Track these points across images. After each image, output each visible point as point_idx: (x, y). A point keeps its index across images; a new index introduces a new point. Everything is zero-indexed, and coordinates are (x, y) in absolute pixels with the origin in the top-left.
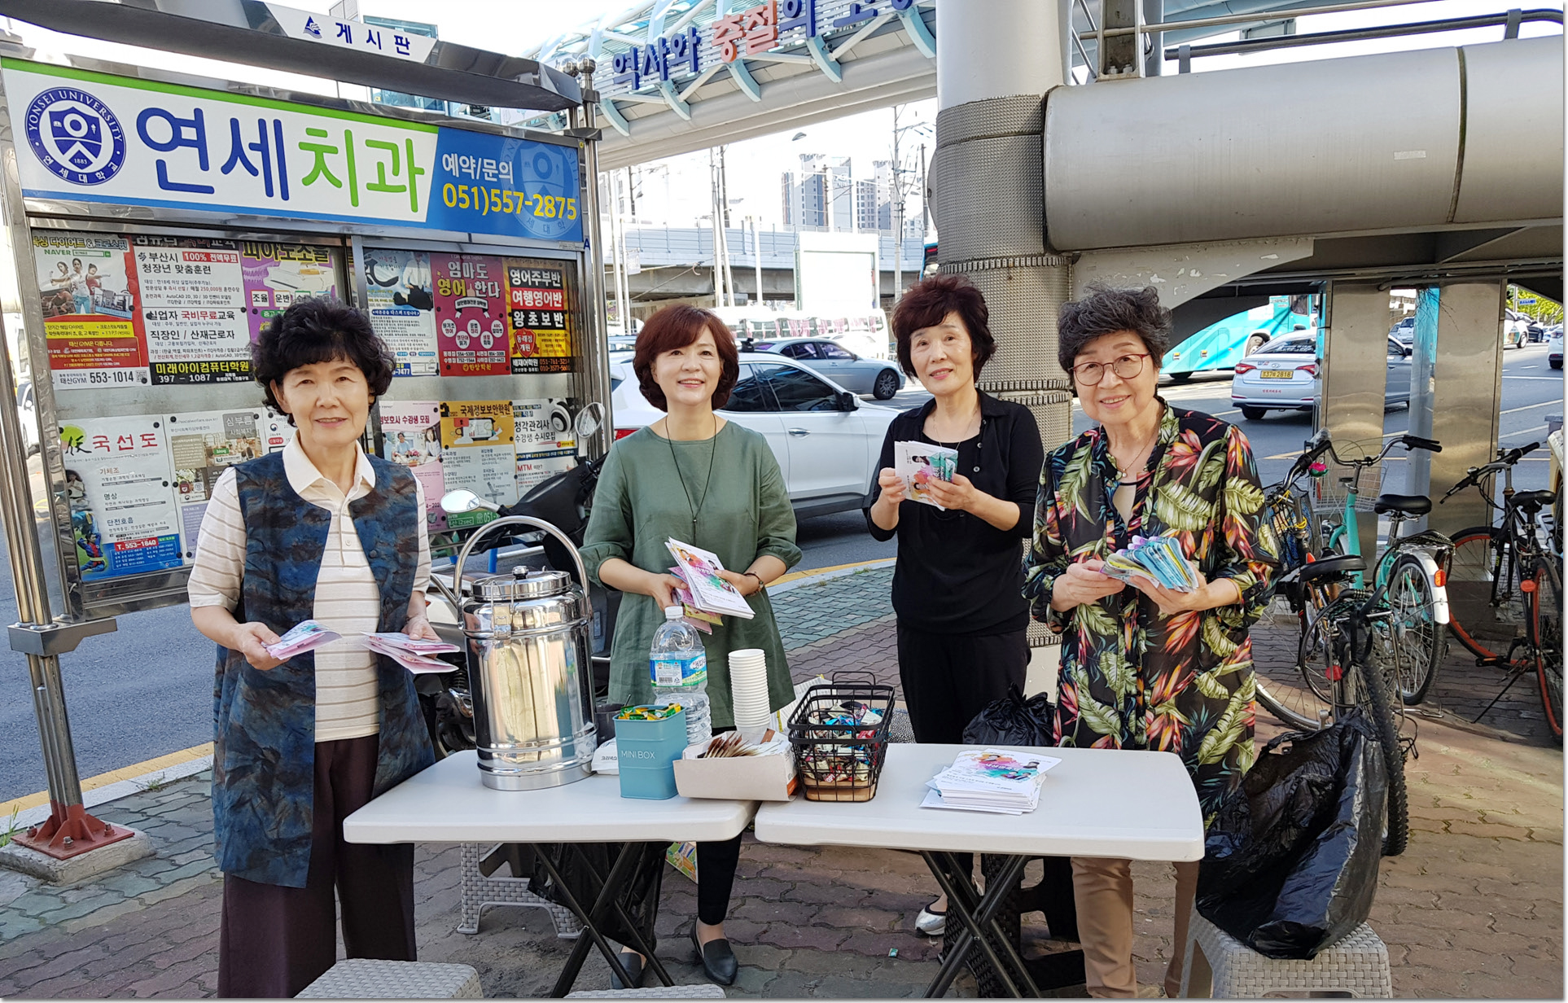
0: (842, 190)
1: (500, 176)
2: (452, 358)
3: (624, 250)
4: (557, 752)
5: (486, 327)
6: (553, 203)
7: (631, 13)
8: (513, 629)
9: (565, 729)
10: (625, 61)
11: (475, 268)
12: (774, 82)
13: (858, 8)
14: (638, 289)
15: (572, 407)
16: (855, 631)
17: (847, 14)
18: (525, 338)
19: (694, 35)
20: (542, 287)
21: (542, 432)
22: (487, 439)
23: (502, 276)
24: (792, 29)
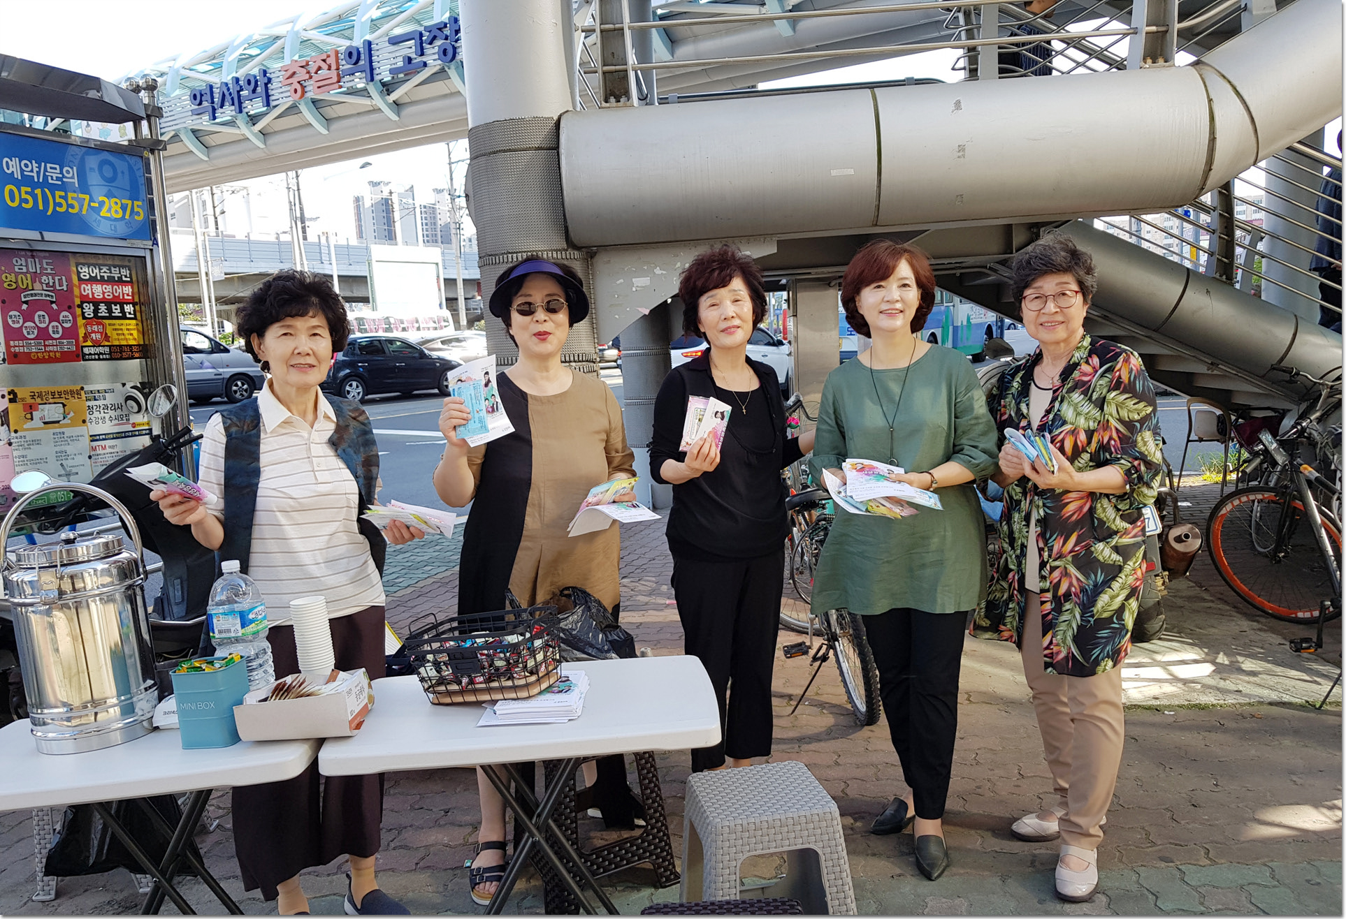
0: (407, 211)
1: (64, 180)
2: (19, 347)
3: (209, 259)
4: (115, 712)
5: (54, 317)
6: (119, 205)
7: (206, 55)
8: (61, 593)
9: (124, 687)
10: (202, 95)
11: (41, 263)
12: (339, 118)
13: (410, 60)
14: (223, 293)
15: (146, 391)
16: (430, 581)
17: (400, 64)
18: (95, 328)
19: (265, 75)
20: (111, 281)
21: (116, 414)
22: (58, 422)
23: (69, 271)
24: (353, 74)
